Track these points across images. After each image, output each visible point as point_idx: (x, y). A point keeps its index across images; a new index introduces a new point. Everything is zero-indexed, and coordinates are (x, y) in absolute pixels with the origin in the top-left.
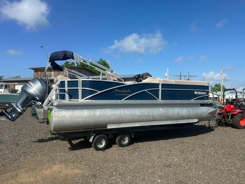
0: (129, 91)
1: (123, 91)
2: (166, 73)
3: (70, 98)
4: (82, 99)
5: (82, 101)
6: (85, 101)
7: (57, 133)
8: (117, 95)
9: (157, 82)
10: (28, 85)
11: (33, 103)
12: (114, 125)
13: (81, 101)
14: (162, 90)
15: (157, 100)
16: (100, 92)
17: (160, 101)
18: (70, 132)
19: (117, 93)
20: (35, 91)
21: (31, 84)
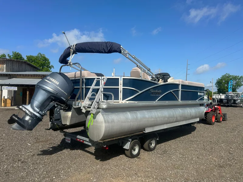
0: (160, 91)
1: (157, 91)
2: (113, 73)
3: (106, 98)
4: (123, 100)
5: (123, 103)
6: (127, 102)
7: (104, 142)
8: (152, 95)
9: (177, 83)
10: (46, 81)
11: (56, 106)
12: (150, 128)
13: (121, 102)
14: (181, 91)
15: (178, 101)
16: (140, 92)
17: (180, 101)
18: (114, 139)
19: (152, 93)
20: (60, 89)
21: (51, 80)
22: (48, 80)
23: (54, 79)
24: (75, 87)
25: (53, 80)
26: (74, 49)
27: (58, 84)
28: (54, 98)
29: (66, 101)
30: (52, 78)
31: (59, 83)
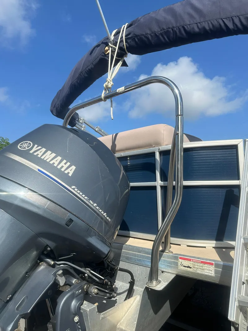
20: (84, 198)
21: (40, 153)
22: (25, 154)
23: (53, 152)
24: (132, 184)
25: (49, 156)
26: (121, 41)
27: (71, 171)
28: (51, 244)
29: (112, 255)
30: (41, 144)
31: (73, 168)
